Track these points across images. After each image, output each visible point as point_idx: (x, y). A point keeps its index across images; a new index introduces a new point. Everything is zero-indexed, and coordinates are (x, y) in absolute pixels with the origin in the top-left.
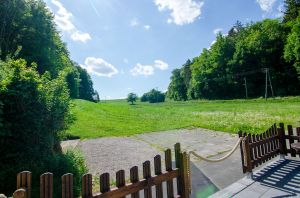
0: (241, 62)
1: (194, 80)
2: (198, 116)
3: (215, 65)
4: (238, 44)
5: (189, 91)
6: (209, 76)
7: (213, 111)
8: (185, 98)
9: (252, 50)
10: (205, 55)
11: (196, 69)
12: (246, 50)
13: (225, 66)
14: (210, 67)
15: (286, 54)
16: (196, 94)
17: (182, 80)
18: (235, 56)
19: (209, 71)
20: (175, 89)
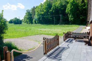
0: (54, 11)
1: (36, 16)
2: (41, 30)
3: (45, 11)
4: (53, 4)
5: (34, 20)
6: (42, 15)
7: (45, 29)
8: (32, 23)
9: (57, 7)
10: (41, 6)
11: (38, 11)
12: (55, 7)
13: (48, 12)
14: (43, 11)
15: (67, 11)
16: (37, 22)
17: (31, 15)
18: (52, 8)
19: (42, 13)
20: (28, 19)
